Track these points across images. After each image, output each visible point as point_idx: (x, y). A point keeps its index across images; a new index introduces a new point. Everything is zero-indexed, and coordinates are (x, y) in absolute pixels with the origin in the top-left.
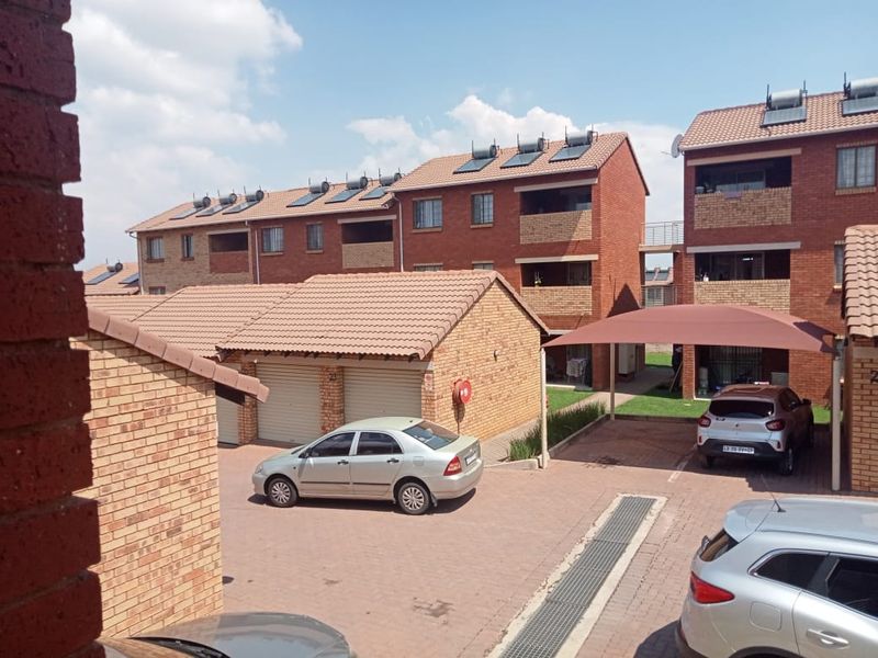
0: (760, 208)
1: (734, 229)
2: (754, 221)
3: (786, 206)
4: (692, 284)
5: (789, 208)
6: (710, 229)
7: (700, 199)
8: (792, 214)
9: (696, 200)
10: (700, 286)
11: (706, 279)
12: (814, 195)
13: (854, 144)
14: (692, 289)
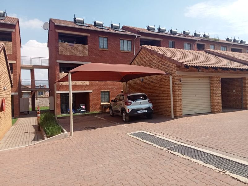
0: (80, 50)
1: (72, 56)
2: (78, 54)
3: (87, 51)
4: (59, 74)
5: (88, 52)
6: (64, 55)
7: (61, 44)
8: (89, 53)
9: (59, 44)
10: (62, 74)
11: (63, 72)
12: (94, 49)
13: (103, 36)
14: (59, 75)
